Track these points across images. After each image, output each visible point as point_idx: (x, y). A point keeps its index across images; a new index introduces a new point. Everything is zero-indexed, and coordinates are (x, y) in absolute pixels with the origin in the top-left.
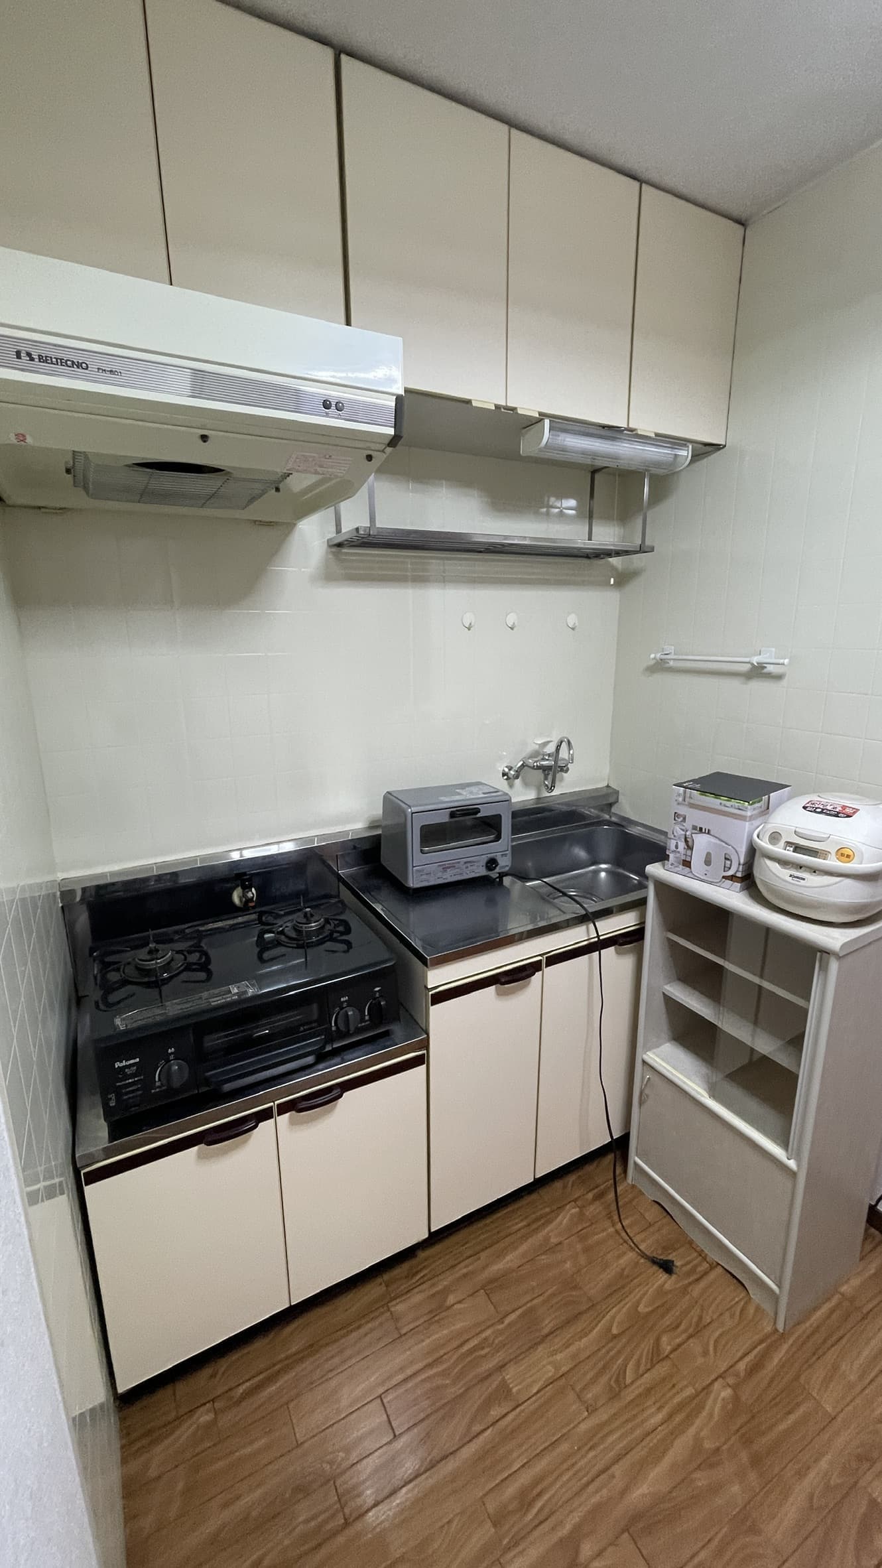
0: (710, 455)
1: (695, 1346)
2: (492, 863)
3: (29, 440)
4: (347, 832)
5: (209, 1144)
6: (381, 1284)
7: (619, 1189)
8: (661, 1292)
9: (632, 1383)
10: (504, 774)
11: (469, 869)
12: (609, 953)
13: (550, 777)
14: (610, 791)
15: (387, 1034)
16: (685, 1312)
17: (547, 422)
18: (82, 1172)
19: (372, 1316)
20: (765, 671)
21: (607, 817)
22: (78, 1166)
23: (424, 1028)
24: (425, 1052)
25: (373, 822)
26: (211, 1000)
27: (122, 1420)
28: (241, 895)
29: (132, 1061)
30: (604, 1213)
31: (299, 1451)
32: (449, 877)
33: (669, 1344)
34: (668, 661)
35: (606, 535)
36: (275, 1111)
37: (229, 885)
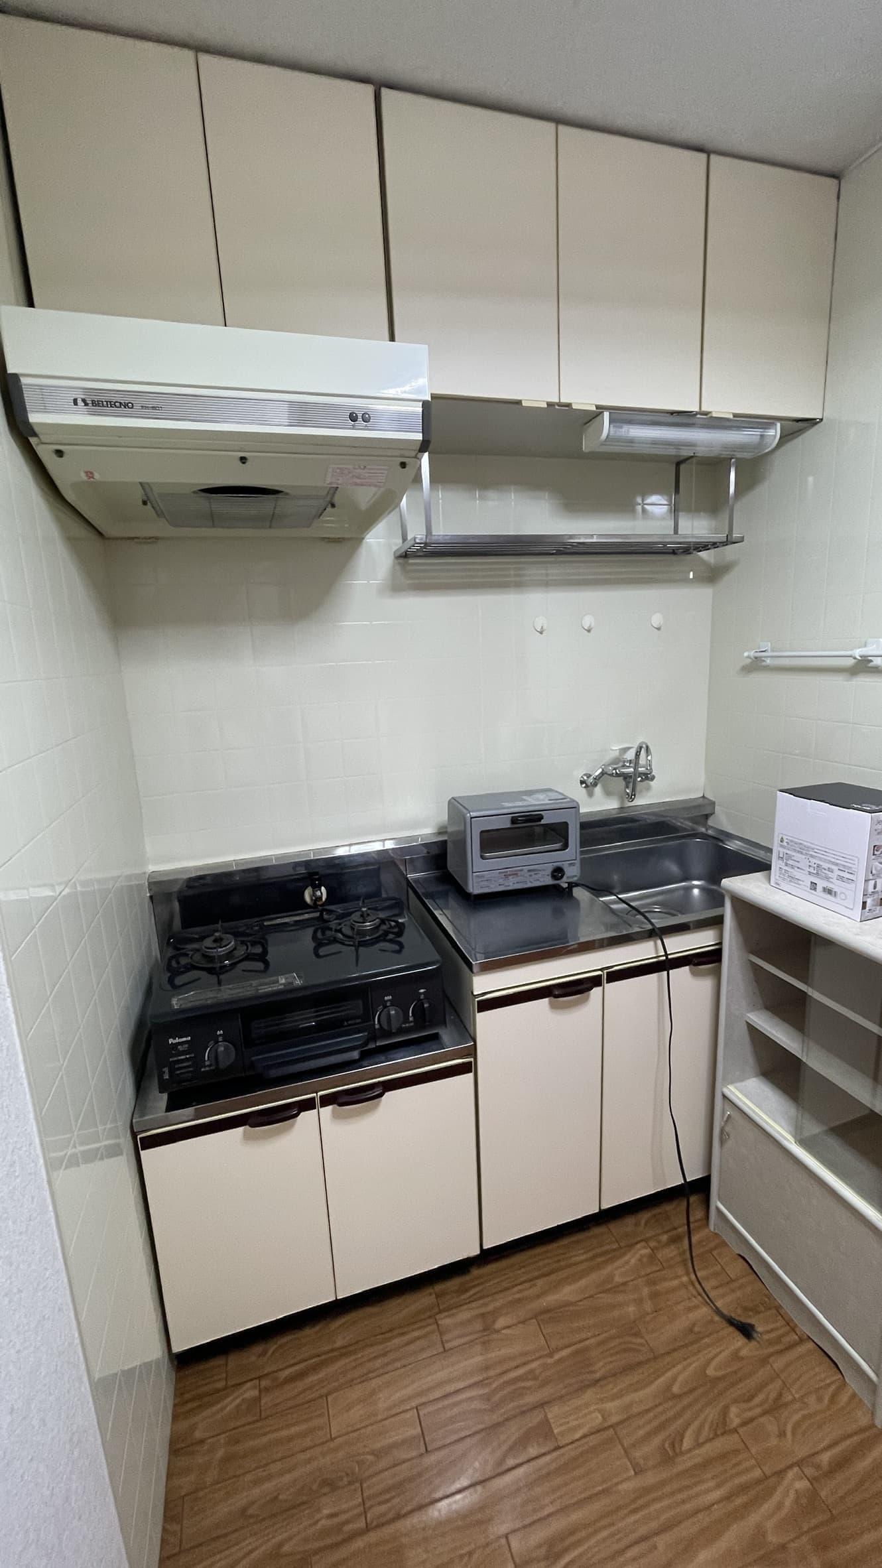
0: (804, 432)
1: (770, 1425)
2: (558, 872)
3: (97, 476)
4: (414, 838)
5: (252, 1126)
6: (431, 1294)
7: (694, 1239)
8: (736, 1356)
9: (690, 1450)
10: (582, 782)
11: (533, 877)
12: (681, 975)
13: (631, 785)
14: (706, 801)
15: (435, 1037)
16: (762, 1387)
17: (606, 415)
18: (139, 1137)
19: (419, 1324)
20: (871, 664)
21: (703, 830)
22: (135, 1131)
23: (472, 1035)
24: (472, 1060)
25: (442, 827)
26: (259, 988)
27: (178, 1380)
28: (312, 893)
29: (184, 1039)
30: (678, 1259)
31: (332, 1445)
32: (512, 884)
33: (738, 1416)
34: (765, 659)
35: (696, 527)
36: (318, 1101)
37: (301, 884)
